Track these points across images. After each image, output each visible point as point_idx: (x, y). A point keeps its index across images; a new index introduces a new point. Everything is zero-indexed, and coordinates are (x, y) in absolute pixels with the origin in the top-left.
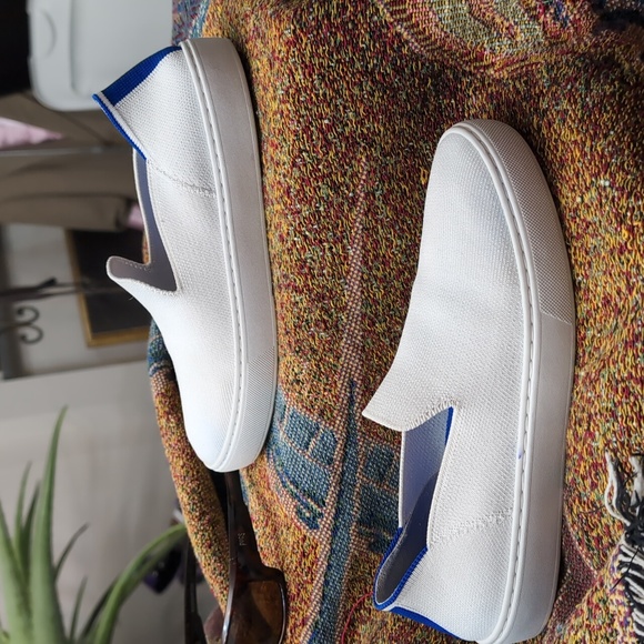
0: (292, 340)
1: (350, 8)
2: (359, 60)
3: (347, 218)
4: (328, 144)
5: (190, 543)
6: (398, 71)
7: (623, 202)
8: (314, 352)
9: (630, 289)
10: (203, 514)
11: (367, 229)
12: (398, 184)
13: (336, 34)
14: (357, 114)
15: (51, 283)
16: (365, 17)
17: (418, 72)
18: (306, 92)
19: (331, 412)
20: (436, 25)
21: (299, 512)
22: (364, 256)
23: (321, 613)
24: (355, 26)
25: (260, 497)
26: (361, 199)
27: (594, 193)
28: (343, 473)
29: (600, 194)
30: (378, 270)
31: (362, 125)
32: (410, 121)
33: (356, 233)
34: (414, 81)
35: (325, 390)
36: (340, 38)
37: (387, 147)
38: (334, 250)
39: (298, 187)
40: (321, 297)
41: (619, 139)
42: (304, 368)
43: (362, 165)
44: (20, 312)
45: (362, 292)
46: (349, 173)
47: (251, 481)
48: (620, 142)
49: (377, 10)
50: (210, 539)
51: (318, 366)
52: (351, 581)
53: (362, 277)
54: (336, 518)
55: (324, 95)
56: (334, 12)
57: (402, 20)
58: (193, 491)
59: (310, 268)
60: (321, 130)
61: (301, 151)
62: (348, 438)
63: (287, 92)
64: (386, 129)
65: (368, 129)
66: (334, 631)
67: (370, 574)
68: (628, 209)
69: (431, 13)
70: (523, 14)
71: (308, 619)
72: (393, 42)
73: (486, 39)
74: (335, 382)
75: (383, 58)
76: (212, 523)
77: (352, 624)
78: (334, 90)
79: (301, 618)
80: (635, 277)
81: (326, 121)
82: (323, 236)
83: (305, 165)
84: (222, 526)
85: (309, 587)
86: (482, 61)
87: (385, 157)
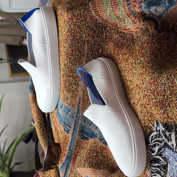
0: (67, 89)
1: (86, 12)
2: (87, 24)
3: (82, 59)
4: (78, 42)
5: (37, 135)
6: (96, 26)
7: (146, 64)
8: (72, 91)
9: (143, 84)
10: (41, 128)
12: (95, 52)
14: (86, 36)
16: (89, 14)
17: (101, 27)
18: (74, 30)
19: (75, 105)
20: (106, 17)
21: (65, 130)
23: (68, 153)
24: (86, 16)
25: (54, 125)
26: (85, 55)
27: (139, 61)
28: (76, 120)
29: (141, 62)
31: (87, 38)
32: (99, 38)
33: (84, 62)
34: (100, 29)
35: (74, 100)
36: (83, 19)
37: (93, 44)
39: (71, 52)
40: (75, 78)
41: (147, 50)
42: (69, 95)
43: (86, 47)
46: (83, 49)
47: (53, 121)
48: (147, 51)
49: (92, 13)
50: (42, 134)
51: (73, 94)
52: (76, 146)
54: (73, 131)
55: (78, 31)
56: (82, 13)
57: (98, 15)
58: (39, 122)
59: (73, 71)
60: (77, 39)
61: (72, 44)
62: (78, 112)
63: (69, 30)
64: (92, 40)
65: (88, 39)
66: (71, 157)
67: (81, 145)
68: (146, 65)
69: (104, 14)
70: (126, 15)
71: (65, 154)
72: (95, 20)
73: (118, 21)
74: (76, 98)
75: (92, 23)
76: (43, 130)
77: (76, 156)
78: (80, 30)
79: (64, 154)
80: (144, 81)
81: (78, 37)
82: (76, 63)
83: (73, 47)
84: (45, 131)
85: (66, 147)
86: (117, 26)
87: (92, 46)
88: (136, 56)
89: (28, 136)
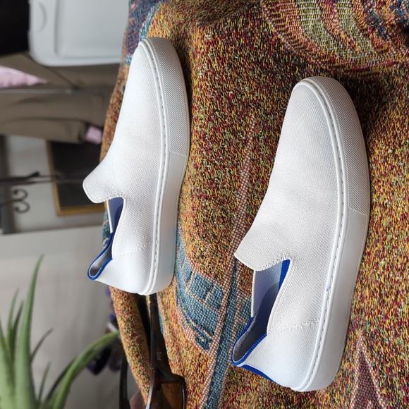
0: (201, 230)
1: (251, 24)
2: (253, 54)
3: (241, 153)
4: (231, 106)
5: (124, 354)
6: (277, 61)
8: (215, 237)
10: (134, 335)
11: (253, 160)
12: (274, 133)
13: (240, 39)
14: (250, 88)
15: (36, 175)
16: (259, 29)
17: (289, 62)
18: (219, 74)
19: (222, 276)
20: (303, 35)
21: (197, 339)
22: (250, 177)
23: (208, 402)
24: (253, 34)
25: (171, 327)
26: (250, 141)
28: (226, 315)
30: (259, 187)
31: (253, 94)
32: (284, 94)
33: (246, 162)
34: (287, 68)
35: (219, 262)
36: (242, 41)
37: (269, 110)
38: (232, 172)
39: (211, 133)
40: (222, 202)
42: (208, 248)
43: (252, 120)
44: (16, 192)
45: (248, 200)
46: (244, 125)
47: (167, 317)
49: (267, 25)
50: (138, 351)
51: (216, 246)
52: (228, 383)
53: (248, 191)
54: (220, 343)
55: (231, 76)
56: (240, 25)
57: (282, 31)
58: (128, 320)
59: (216, 184)
60: (228, 98)
61: (214, 111)
62: (231, 292)
63: (206, 74)
64: (268, 98)
65: (257, 97)
67: (241, 379)
69: (300, 28)
70: (359, 33)
71: (199, 405)
72: (275, 44)
73: (336, 48)
74: (226, 257)
75: (268, 53)
76: (139, 341)
78: (237, 73)
79: (195, 405)
81: (231, 92)
82: (225, 164)
83: (217, 119)
84: (145, 343)
85: (202, 386)
86: (334, 63)
87: (267, 115)
88: (395, 138)
89: (99, 357)
